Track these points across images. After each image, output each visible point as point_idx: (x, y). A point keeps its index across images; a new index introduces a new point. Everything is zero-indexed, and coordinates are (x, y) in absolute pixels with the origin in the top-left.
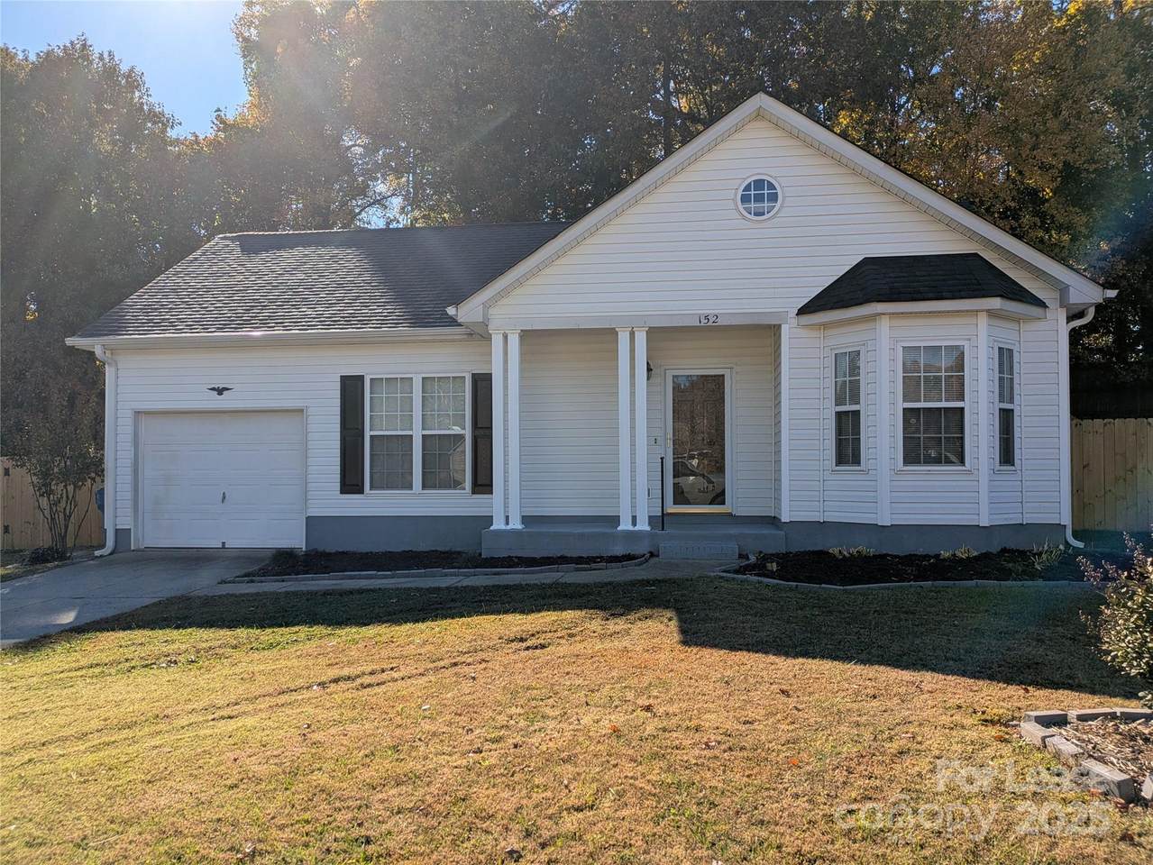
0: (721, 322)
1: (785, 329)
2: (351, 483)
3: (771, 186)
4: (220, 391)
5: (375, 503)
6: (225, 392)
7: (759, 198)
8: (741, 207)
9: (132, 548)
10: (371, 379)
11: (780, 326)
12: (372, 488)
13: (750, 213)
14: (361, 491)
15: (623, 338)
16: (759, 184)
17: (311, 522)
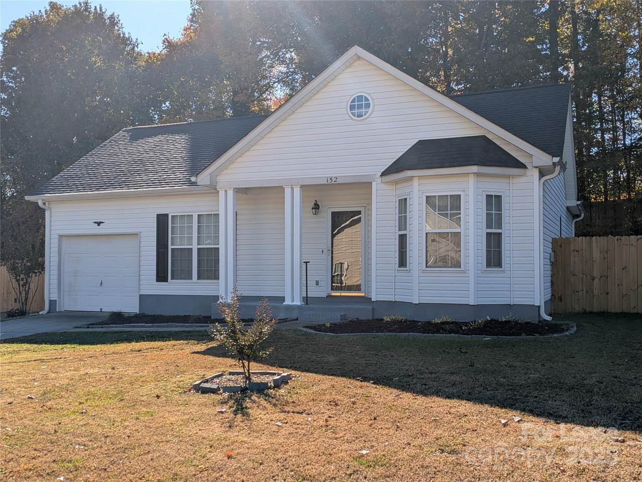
0: (339, 181)
1: (374, 184)
2: (161, 277)
3: (367, 99)
4: (99, 224)
5: (174, 288)
6: (101, 224)
7: (360, 107)
8: (349, 112)
9: (57, 311)
10: (172, 216)
11: (371, 183)
12: (173, 278)
13: (355, 116)
14: (167, 281)
15: (288, 191)
16: (360, 98)
17: (142, 298)
